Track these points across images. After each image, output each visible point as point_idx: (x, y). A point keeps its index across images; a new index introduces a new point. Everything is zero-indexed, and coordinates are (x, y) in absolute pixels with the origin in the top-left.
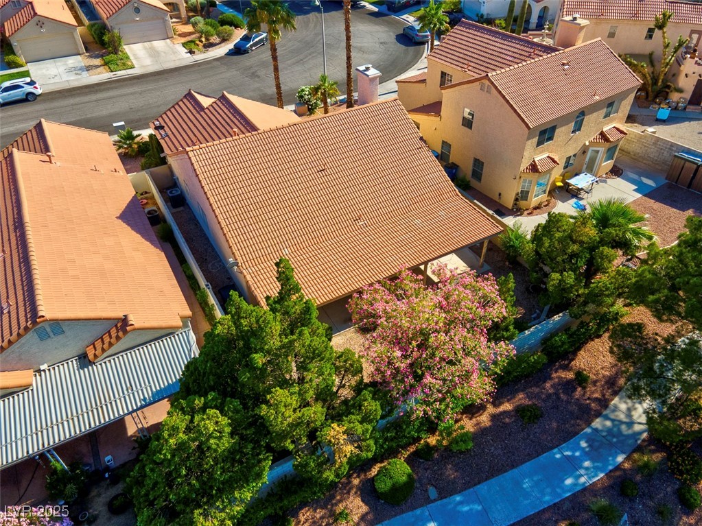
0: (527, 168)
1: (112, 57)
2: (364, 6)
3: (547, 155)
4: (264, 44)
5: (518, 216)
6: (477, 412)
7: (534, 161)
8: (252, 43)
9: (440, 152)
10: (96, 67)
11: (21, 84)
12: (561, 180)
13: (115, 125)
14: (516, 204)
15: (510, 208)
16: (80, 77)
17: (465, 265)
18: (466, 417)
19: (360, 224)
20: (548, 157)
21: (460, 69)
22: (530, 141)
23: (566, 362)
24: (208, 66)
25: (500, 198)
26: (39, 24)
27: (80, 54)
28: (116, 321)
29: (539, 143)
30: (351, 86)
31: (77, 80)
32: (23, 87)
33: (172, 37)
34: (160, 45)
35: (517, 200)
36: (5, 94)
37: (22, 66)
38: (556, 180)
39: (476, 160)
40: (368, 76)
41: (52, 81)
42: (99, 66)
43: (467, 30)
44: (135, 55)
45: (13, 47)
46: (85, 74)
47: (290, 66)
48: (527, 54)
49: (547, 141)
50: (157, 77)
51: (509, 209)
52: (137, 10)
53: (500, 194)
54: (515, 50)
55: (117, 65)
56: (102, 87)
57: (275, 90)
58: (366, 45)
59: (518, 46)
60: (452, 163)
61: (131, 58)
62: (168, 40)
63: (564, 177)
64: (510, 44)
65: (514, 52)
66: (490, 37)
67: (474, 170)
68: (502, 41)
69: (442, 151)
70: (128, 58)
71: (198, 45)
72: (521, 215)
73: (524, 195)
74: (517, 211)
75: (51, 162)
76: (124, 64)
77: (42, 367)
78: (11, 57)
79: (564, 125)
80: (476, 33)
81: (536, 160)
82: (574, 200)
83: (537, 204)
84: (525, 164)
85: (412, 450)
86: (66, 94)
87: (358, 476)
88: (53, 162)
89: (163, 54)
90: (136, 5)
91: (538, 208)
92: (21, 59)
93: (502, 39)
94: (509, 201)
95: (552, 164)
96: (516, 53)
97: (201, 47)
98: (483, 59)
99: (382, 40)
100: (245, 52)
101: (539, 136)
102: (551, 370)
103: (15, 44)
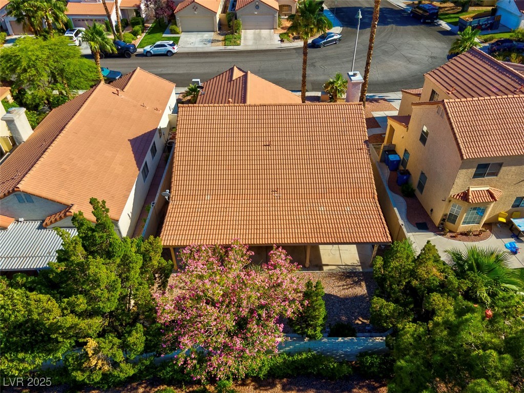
0: (458, 195)
1: (231, 36)
2: (440, 24)
3: (487, 188)
4: (336, 43)
5: (440, 235)
6: (264, 386)
7: (468, 190)
8: (326, 41)
9: (402, 158)
10: (218, 41)
11: (166, 44)
12: (505, 216)
13: (193, 80)
14: (442, 224)
15: (437, 225)
16: (205, 46)
17: (359, 260)
18: (253, 385)
19: (276, 195)
20: (488, 191)
21: (445, 90)
22: (464, 170)
23: (377, 385)
24: (287, 52)
25: (431, 214)
26: (195, 8)
27: (214, 31)
28: (66, 206)
29: (476, 175)
30: (366, 87)
31: (202, 48)
32: (166, 46)
33: (276, 29)
34: (265, 32)
35: (443, 220)
36: (156, 49)
37: (178, 33)
38: (500, 215)
39: (422, 173)
40: (351, 80)
41: (189, 46)
42: (220, 41)
43: (473, 58)
44: (245, 37)
45: (177, 20)
46: (209, 45)
47: (343, 63)
48: (512, 89)
49: (488, 175)
50: (249, 54)
51: (435, 225)
52: (257, 7)
53: (432, 210)
54: (504, 84)
55: (231, 42)
56: (213, 55)
57: (301, 78)
58: (417, 56)
59: (509, 80)
60: (407, 170)
61: (242, 38)
62: (273, 30)
63: (511, 215)
64: (503, 77)
65: (502, 85)
66: (489, 68)
67: (420, 182)
68: (497, 73)
69: (403, 158)
70: (240, 38)
71: (289, 36)
72: (443, 235)
73: (452, 218)
74: (440, 230)
75: (118, 95)
76: (235, 42)
77: (20, 220)
78: (174, 27)
79: (515, 165)
80: (478, 61)
81: (471, 189)
82: (512, 240)
83: (466, 231)
84: (456, 190)
85: (195, 389)
86: (190, 55)
87: (145, 388)
88: (119, 95)
89: (263, 39)
90: (257, 3)
91: (466, 234)
92: (179, 29)
93: (498, 71)
94: (437, 218)
95: (489, 199)
96: (503, 86)
97: (291, 38)
98: (470, 85)
99: (434, 55)
100: (319, 47)
101: (477, 168)
102: (358, 384)
103: (178, 18)
